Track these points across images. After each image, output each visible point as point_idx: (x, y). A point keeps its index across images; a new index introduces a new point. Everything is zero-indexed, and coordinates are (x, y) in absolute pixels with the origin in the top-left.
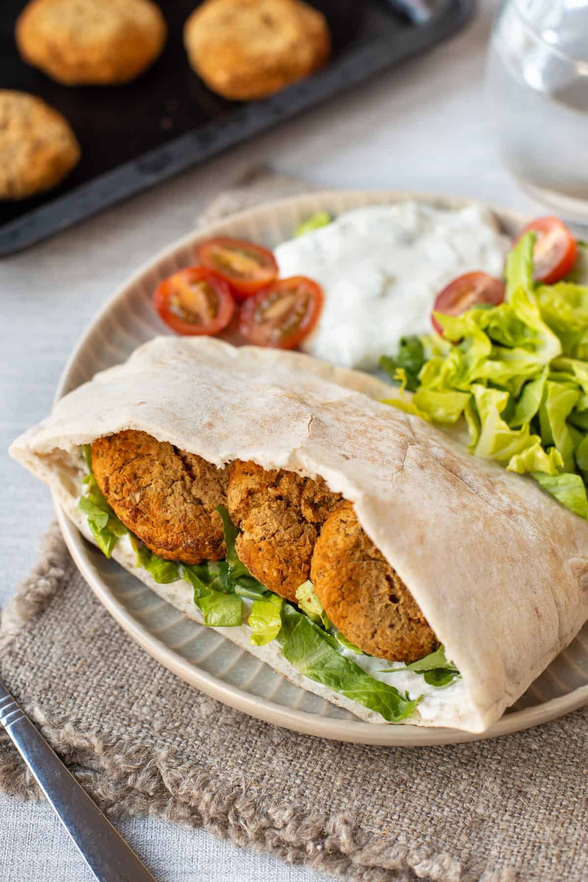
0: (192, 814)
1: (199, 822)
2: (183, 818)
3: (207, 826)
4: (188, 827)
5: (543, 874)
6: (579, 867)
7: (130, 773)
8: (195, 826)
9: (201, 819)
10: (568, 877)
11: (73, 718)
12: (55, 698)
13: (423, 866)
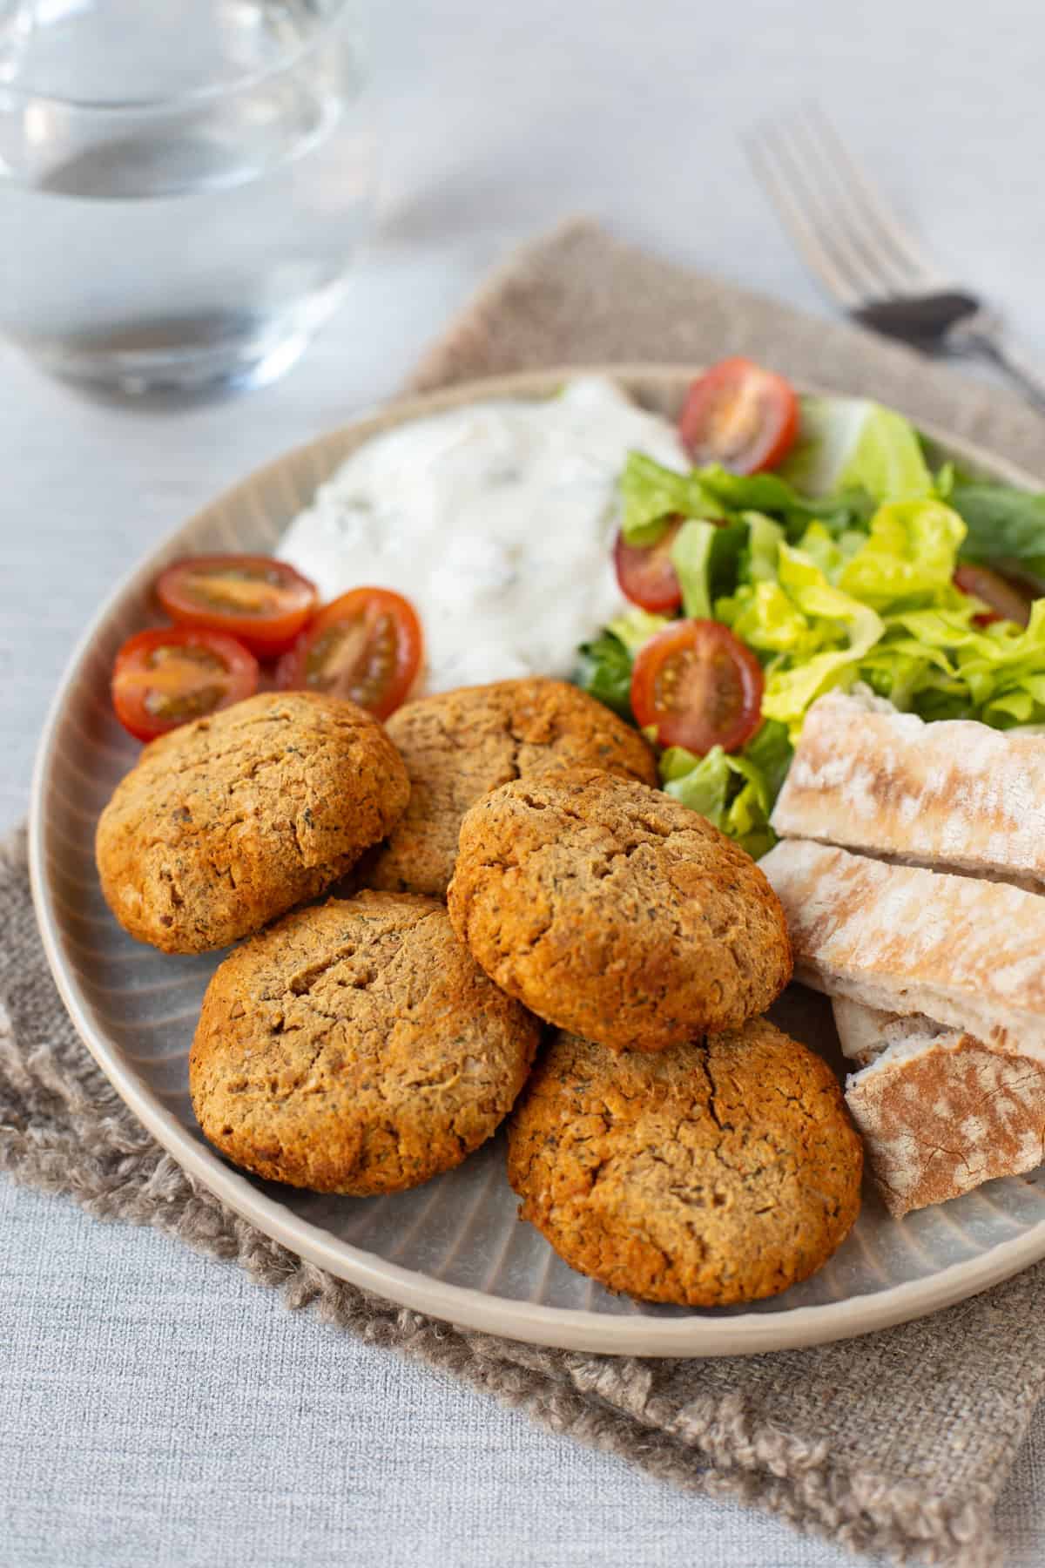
0: (221, 1233)
1: (230, 1249)
2: (204, 1237)
3: (243, 1258)
4: (209, 1253)
5: (795, 1420)
6: (860, 1421)
7: (128, 1156)
8: (222, 1255)
9: (235, 1243)
10: (837, 1433)
11: (56, 1041)
12: (36, 1005)
13: (588, 1370)
